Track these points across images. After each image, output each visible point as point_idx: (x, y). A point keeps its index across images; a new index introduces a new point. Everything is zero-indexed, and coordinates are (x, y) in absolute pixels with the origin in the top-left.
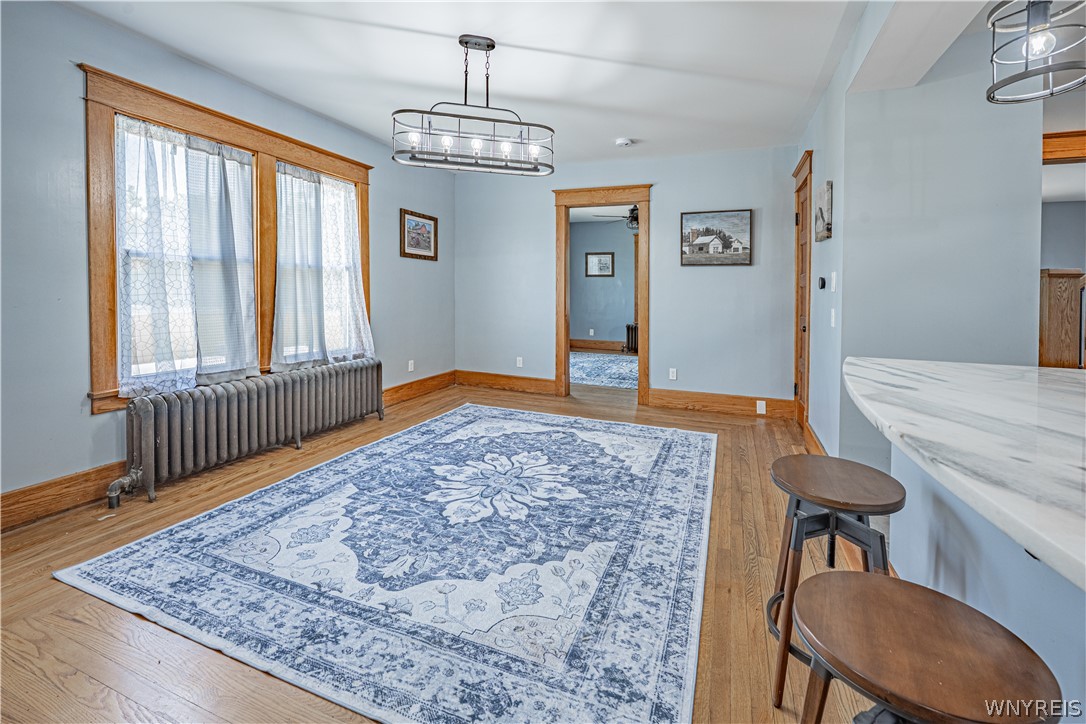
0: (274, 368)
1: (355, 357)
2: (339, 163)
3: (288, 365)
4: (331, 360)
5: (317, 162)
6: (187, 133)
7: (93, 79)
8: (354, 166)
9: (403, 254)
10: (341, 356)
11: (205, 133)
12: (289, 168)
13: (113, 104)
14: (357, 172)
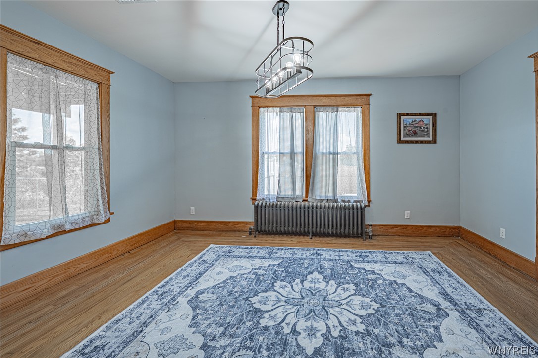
0: (309, 200)
1: (356, 202)
2: (347, 99)
3: (316, 199)
4: (339, 200)
5: (336, 102)
6: (280, 107)
7: (254, 99)
8: (358, 97)
9: (400, 141)
10: (347, 200)
11: (285, 105)
12: (321, 109)
13: (258, 105)
14: (362, 100)
